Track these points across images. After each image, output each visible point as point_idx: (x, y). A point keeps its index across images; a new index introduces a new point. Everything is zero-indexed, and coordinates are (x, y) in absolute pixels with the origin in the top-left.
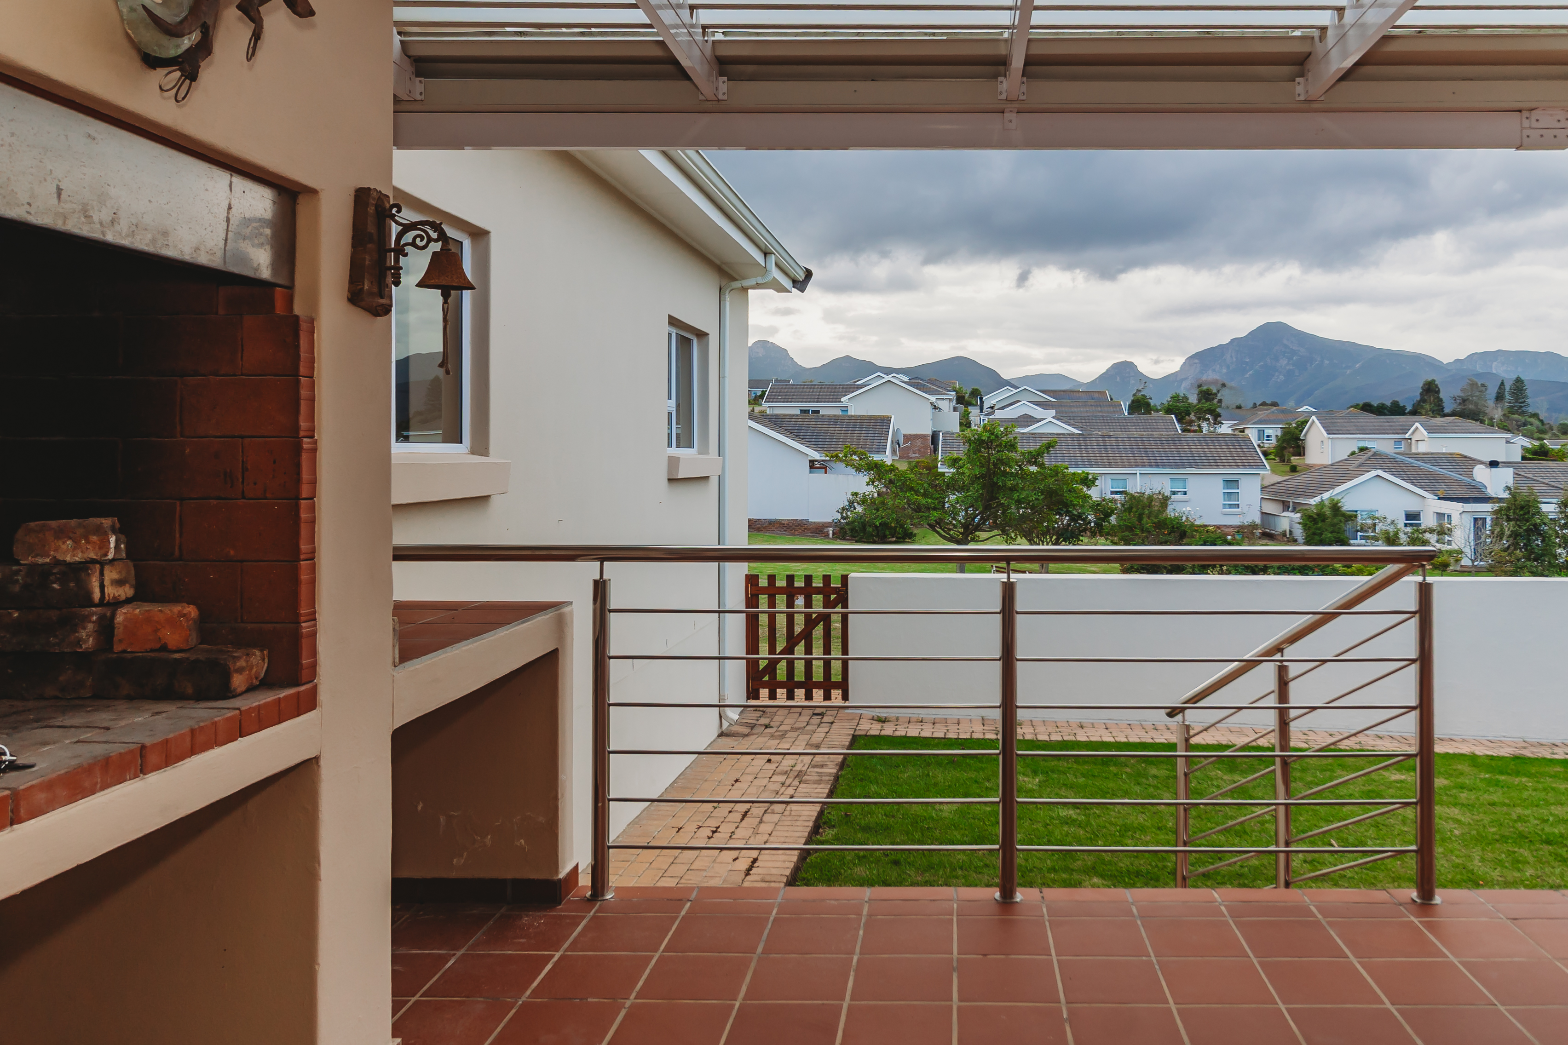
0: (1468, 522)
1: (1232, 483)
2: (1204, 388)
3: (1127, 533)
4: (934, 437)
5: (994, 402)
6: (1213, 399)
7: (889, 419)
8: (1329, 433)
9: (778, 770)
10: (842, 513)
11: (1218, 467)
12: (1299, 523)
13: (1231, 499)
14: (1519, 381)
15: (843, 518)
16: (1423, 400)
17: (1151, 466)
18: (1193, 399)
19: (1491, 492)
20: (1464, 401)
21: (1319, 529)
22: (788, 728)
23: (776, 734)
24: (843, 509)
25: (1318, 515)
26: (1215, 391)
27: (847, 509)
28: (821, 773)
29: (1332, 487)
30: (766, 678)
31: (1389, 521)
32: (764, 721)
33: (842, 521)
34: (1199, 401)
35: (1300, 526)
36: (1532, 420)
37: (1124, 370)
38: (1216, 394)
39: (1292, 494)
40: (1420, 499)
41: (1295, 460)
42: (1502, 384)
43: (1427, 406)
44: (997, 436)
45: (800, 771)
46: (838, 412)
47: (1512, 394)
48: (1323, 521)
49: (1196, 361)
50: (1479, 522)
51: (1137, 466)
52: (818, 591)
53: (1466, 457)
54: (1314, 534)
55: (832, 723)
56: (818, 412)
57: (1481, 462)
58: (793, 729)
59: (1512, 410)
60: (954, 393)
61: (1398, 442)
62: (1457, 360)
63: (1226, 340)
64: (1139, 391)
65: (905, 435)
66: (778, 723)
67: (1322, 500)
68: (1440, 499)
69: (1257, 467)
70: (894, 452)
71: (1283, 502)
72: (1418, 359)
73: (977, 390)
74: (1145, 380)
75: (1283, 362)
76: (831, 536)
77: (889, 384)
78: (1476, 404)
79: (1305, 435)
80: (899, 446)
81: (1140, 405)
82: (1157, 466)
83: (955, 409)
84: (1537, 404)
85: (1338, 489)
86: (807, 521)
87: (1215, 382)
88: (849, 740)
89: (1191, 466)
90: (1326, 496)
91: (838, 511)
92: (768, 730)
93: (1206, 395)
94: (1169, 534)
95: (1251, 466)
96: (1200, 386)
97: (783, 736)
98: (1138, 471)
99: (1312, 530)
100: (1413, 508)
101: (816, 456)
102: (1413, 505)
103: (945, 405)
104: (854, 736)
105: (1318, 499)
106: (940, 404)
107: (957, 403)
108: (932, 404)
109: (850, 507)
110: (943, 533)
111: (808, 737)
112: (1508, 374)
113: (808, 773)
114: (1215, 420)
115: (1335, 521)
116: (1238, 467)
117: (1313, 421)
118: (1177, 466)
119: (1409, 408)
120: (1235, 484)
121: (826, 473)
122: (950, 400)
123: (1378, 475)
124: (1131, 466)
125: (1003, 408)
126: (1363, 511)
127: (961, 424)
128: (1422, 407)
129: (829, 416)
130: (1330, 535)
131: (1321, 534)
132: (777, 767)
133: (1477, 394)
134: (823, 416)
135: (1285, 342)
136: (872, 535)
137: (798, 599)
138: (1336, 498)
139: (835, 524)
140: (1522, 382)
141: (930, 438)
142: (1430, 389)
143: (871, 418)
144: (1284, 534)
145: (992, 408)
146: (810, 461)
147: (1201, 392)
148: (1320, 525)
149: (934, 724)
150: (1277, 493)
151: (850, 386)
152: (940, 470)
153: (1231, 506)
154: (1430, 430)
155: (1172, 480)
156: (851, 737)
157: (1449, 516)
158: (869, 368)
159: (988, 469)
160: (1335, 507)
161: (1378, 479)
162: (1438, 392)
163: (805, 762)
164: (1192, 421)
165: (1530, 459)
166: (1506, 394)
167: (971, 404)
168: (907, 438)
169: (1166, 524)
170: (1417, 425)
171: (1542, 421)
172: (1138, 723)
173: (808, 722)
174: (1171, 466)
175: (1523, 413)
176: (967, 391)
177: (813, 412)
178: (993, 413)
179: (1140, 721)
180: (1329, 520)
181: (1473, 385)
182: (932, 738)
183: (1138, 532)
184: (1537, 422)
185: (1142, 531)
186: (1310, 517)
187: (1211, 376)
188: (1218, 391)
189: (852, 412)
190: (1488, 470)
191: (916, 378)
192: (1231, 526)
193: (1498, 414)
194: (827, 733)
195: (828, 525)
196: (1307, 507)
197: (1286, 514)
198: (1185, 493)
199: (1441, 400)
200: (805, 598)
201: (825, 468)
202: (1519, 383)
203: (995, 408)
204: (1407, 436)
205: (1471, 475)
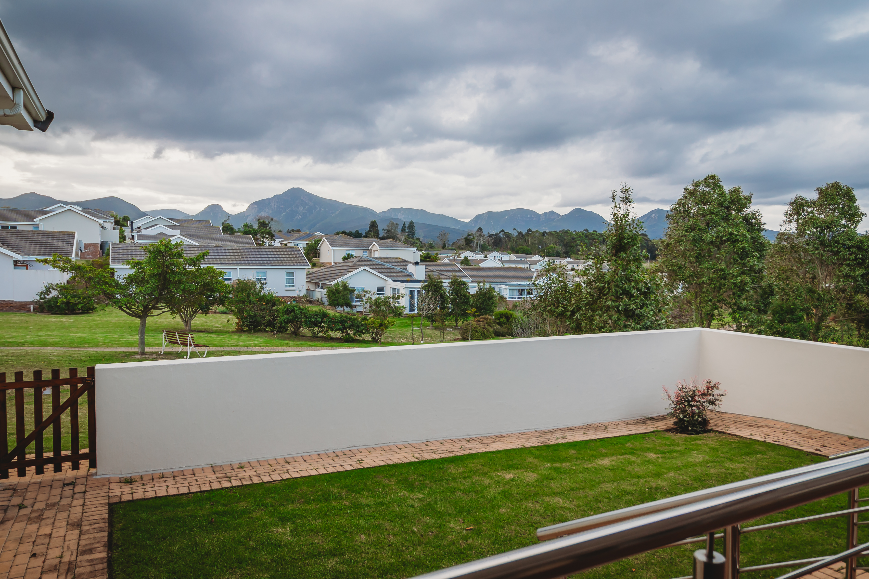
0: (407, 292)
1: (290, 274)
2: (262, 221)
3: (241, 305)
4: (103, 245)
5: (140, 225)
6: (267, 227)
7: (73, 234)
8: (332, 246)
9: (46, 566)
10: (40, 296)
11: (283, 265)
12: (326, 295)
13: (291, 283)
14: (412, 223)
15: (41, 298)
16: (370, 231)
17: (245, 264)
18: (256, 227)
19: (416, 277)
20: (388, 231)
21: (336, 298)
22: (42, 505)
23: (33, 515)
24: (42, 293)
25: (336, 290)
26: (267, 222)
27: (44, 293)
28: (92, 560)
29: (342, 275)
30: (15, 459)
31: (372, 293)
32: (16, 500)
33: (41, 300)
34: (259, 227)
35: (326, 296)
36: (417, 241)
37: (215, 209)
38: (268, 224)
39: (320, 279)
40: (385, 281)
41: (314, 260)
42: (404, 224)
43: (372, 234)
44: (170, 249)
45: (70, 563)
46: (31, 228)
47: (409, 229)
48: (339, 293)
49: (256, 206)
50: (412, 292)
51: (237, 264)
52: (65, 382)
53: (403, 260)
54: (334, 300)
55: (84, 492)
56: (15, 228)
57: (410, 263)
58: (50, 506)
59: (409, 236)
60: (113, 218)
61: (365, 251)
62: (383, 212)
63: (271, 196)
64: (225, 221)
65: (85, 244)
66: (31, 501)
67: (338, 282)
68: (393, 281)
69: (304, 265)
70: (77, 255)
71: (316, 283)
72: (366, 210)
73: (127, 217)
74: (229, 216)
75: (301, 209)
76: (32, 310)
77: (69, 212)
78: (393, 233)
79: (320, 247)
80: (81, 251)
81: (228, 229)
82: (249, 264)
83: (114, 229)
84: (419, 234)
85: (345, 277)
86: (13, 301)
87: (268, 217)
88: (107, 511)
89: (268, 264)
90: (339, 280)
91: (38, 295)
92: (23, 512)
93: (263, 225)
94: (266, 304)
95: (301, 265)
96: (259, 220)
97: (40, 518)
98: (238, 267)
99: (333, 298)
100: (381, 286)
101: (19, 257)
102: (380, 284)
103: (109, 226)
104: (110, 505)
105: (335, 282)
106: (107, 225)
107: (115, 225)
108: (100, 225)
109: (47, 291)
110: (129, 312)
111: (65, 514)
112: (407, 219)
113: (79, 564)
114: (272, 238)
115: (345, 293)
116: (294, 265)
117: (324, 240)
118: (260, 264)
119: (364, 234)
120: (292, 274)
121: (27, 269)
122: (111, 223)
123: (365, 269)
124: (234, 264)
125: (146, 228)
126: (358, 287)
127: (120, 238)
128: (370, 234)
129: (27, 231)
130: (342, 301)
131: (338, 300)
132: (44, 562)
133: (394, 228)
134: (18, 230)
135: (302, 198)
136: (64, 309)
137: (45, 390)
138: (345, 281)
139: (35, 303)
140: (413, 223)
141: (99, 246)
142: (373, 225)
143: (60, 233)
144: (318, 300)
145: (139, 228)
146: (14, 261)
147: (259, 223)
148: (337, 295)
149: (174, 477)
150: (313, 279)
151: (40, 211)
152: (110, 267)
153: (290, 286)
154: (381, 246)
155: (257, 272)
156: (107, 508)
157: (398, 290)
158: (51, 201)
159: (163, 269)
160: (345, 286)
161: (365, 271)
162: (377, 227)
163: (72, 548)
164: (259, 239)
165: (423, 261)
166: (406, 228)
167: (124, 225)
168: (87, 246)
169: (264, 299)
170: (374, 243)
171: (421, 242)
172: (323, 452)
173: (61, 495)
174: (257, 264)
175: (413, 238)
176: (120, 217)
177: (12, 228)
178: (140, 231)
179: (324, 451)
180: (342, 293)
181: (392, 224)
182: (179, 495)
183: (247, 304)
184: (419, 242)
185: (250, 303)
186: (332, 291)
187: (264, 214)
188: (269, 223)
189: (42, 228)
190: (414, 266)
191: (86, 208)
192: (290, 297)
193: (403, 238)
194: (83, 505)
195: (30, 303)
196: (330, 286)
197: (317, 290)
198: (265, 279)
199: (378, 231)
200: (52, 389)
201: (27, 266)
202: (412, 224)
203: (141, 228)
204: (369, 249)
205: (406, 269)
